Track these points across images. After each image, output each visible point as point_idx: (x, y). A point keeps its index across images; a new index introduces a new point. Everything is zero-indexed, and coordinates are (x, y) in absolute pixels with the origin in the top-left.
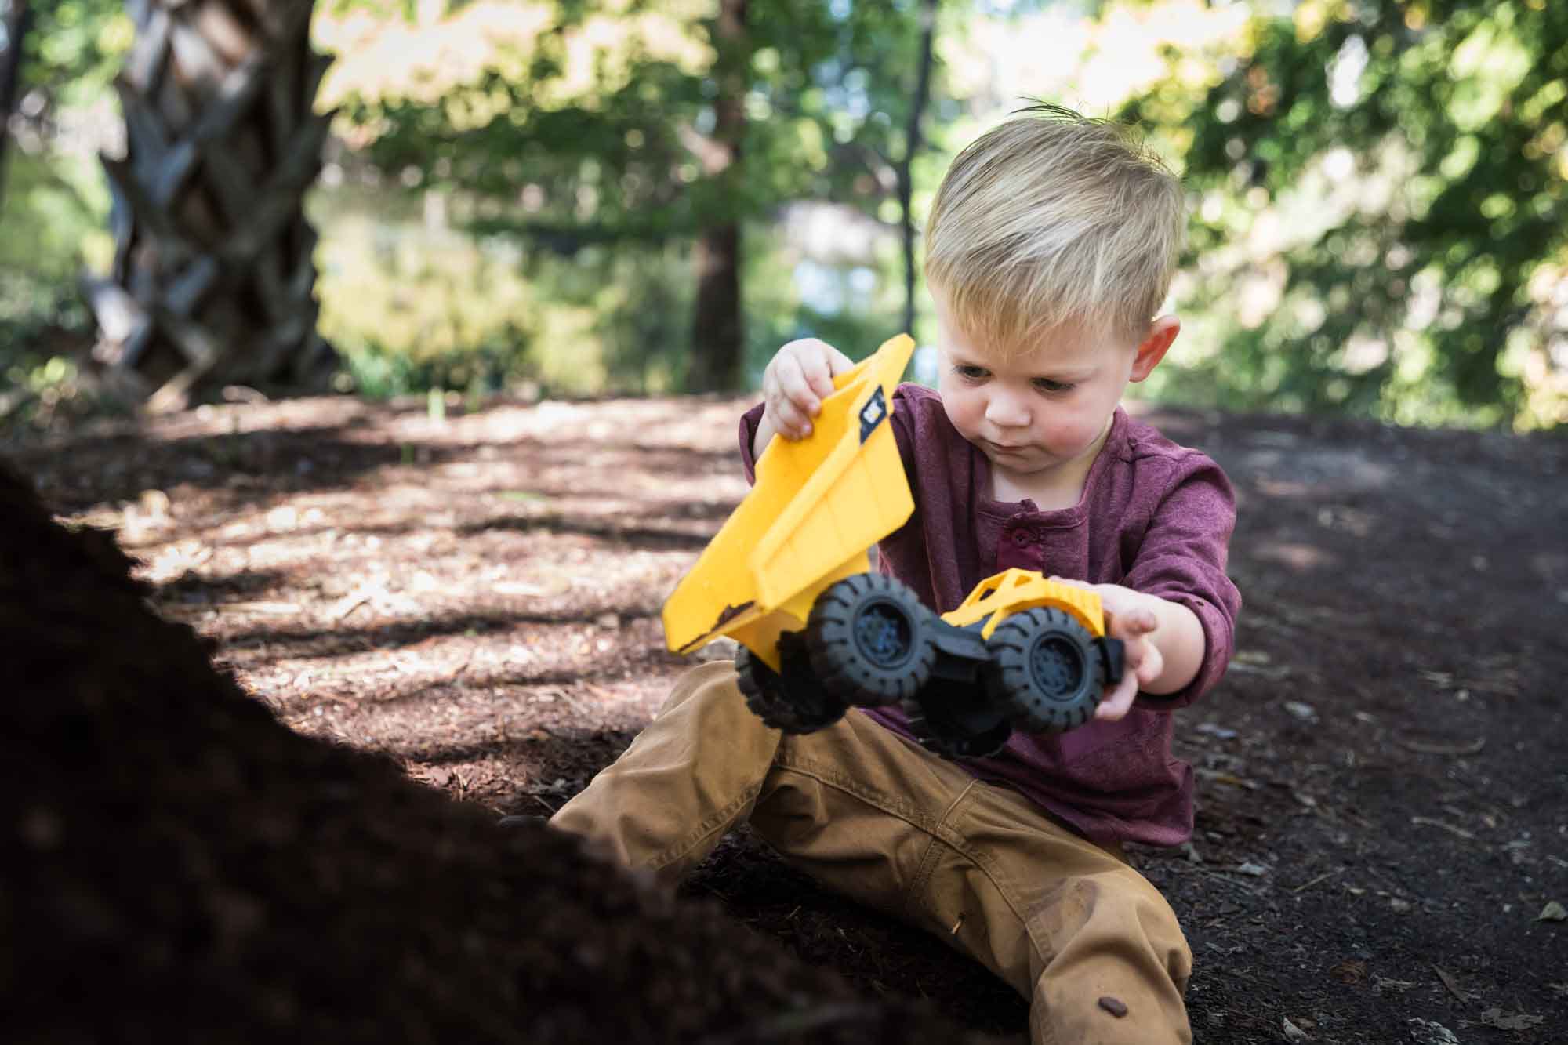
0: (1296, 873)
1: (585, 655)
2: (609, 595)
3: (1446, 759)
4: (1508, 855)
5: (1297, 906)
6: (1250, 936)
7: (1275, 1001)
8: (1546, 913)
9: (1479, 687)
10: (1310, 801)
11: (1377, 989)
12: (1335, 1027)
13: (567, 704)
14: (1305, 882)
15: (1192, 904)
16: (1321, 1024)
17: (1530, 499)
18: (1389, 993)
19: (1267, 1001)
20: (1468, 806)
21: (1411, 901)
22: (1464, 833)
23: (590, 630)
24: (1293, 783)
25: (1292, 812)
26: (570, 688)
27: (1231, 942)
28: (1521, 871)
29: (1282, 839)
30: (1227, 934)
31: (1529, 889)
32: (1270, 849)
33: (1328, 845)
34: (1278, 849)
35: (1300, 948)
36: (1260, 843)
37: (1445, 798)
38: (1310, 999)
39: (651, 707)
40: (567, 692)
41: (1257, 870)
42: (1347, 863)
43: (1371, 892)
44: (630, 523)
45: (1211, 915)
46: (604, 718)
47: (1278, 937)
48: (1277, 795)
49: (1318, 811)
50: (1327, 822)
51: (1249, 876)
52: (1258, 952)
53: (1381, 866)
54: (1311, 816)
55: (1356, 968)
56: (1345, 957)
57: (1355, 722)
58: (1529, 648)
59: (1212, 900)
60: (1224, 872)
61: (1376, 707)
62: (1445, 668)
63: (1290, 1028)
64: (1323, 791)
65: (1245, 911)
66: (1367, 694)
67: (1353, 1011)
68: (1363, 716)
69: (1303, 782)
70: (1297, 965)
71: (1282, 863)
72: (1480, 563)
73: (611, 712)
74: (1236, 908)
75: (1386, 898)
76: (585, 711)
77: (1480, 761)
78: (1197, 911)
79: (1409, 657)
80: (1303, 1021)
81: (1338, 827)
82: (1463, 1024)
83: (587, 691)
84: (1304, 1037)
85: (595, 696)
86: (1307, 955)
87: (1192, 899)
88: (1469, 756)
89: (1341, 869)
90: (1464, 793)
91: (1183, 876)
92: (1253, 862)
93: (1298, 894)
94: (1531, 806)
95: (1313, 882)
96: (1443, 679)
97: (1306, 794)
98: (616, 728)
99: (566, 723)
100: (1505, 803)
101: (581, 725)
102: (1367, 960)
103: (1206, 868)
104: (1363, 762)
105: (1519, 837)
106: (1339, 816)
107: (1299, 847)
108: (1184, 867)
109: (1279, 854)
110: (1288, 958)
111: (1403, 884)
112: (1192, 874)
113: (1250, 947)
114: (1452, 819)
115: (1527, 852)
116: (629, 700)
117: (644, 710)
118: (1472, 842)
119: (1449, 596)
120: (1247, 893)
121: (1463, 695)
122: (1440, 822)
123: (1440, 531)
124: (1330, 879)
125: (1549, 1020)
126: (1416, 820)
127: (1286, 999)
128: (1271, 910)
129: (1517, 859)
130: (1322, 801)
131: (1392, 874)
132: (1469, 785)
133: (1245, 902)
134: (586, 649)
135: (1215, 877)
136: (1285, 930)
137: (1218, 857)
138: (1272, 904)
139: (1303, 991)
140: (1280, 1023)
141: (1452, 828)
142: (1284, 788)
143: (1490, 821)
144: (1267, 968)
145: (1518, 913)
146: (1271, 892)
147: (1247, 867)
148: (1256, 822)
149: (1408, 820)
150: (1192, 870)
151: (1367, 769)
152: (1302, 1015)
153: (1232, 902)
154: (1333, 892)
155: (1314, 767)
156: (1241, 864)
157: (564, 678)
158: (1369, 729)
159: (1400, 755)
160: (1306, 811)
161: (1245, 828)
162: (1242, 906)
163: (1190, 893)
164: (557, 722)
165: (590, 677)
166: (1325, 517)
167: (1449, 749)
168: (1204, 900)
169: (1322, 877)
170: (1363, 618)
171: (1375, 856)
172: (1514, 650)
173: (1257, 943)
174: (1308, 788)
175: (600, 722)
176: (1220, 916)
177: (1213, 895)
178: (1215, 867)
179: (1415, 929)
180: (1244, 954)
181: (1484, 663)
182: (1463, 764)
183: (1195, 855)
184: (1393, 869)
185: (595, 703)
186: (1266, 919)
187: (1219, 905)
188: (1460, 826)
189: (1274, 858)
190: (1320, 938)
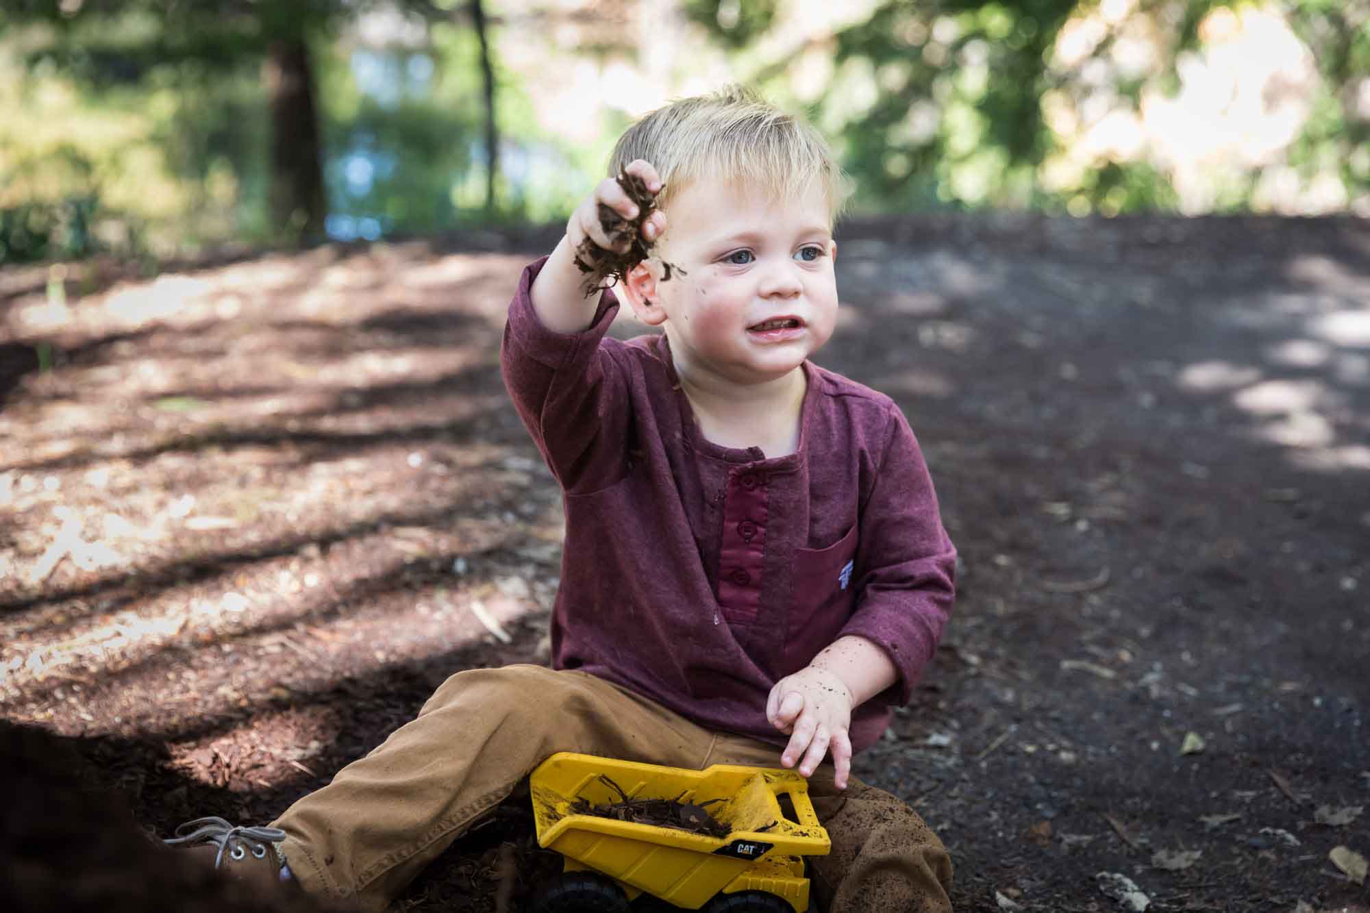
0: (976, 738)
1: (295, 594)
2: (300, 519)
3: (1079, 596)
4: (1146, 689)
5: (984, 772)
6: (952, 810)
7: (984, 874)
8: (1187, 747)
9: (1096, 513)
10: (974, 659)
11: (1064, 847)
12: (1038, 892)
13: (294, 653)
14: (987, 746)
15: (896, 785)
16: (1026, 891)
17: (1099, 292)
18: (1075, 849)
19: (978, 876)
20: (1107, 643)
21: (1076, 751)
22: (1108, 673)
23: (294, 565)
24: (956, 642)
25: (961, 674)
26: (291, 633)
27: (937, 820)
28: (1159, 705)
29: (958, 704)
30: (932, 813)
31: (1170, 723)
32: (951, 716)
33: (997, 704)
34: (957, 713)
35: (995, 816)
36: (939, 710)
37: (1086, 637)
38: (1012, 867)
39: (373, 644)
40: (290, 638)
41: (944, 740)
42: (1018, 720)
43: (1042, 748)
44: (293, 425)
45: (915, 794)
46: (333, 663)
47: (974, 807)
48: (945, 657)
49: (984, 670)
50: (992, 679)
51: (939, 747)
52: (960, 826)
53: (1045, 719)
54: (979, 675)
55: (1044, 829)
56: (1033, 818)
57: (996, 567)
58: (1126, 463)
59: (912, 778)
60: (917, 747)
61: (1011, 547)
62: (1063, 497)
63: (1002, 900)
64: (984, 646)
65: (941, 786)
66: (1002, 534)
67: (1049, 874)
68: (1002, 560)
69: (965, 638)
70: (994, 833)
71: (963, 729)
72: (1069, 371)
73: (338, 655)
74: (934, 783)
75: (1056, 752)
76: (313, 658)
77: (1108, 593)
78: (904, 792)
79: (1031, 490)
80: (1011, 891)
81: (1004, 685)
82: (1139, 869)
83: (309, 635)
84: (1015, 908)
85: (318, 639)
86: (1001, 822)
87: (896, 780)
88: (1097, 590)
89: (1013, 728)
90: (1099, 631)
91: (885, 757)
92: (940, 732)
93: (983, 759)
94: (1157, 636)
95: (994, 746)
96: (1061, 510)
97: (972, 652)
98: (347, 674)
99: (299, 675)
100: (1133, 635)
101: (314, 674)
102: (1052, 820)
103: (901, 745)
104: (1012, 609)
105: (1151, 670)
106: (1002, 670)
107: (974, 711)
108: (883, 747)
109: (959, 719)
110: (986, 828)
111: (1065, 734)
112: (889, 755)
113: (954, 823)
114: (1095, 659)
115: (1161, 683)
116: (352, 640)
117: (368, 649)
118: (1115, 682)
119: (1048, 413)
120: (940, 766)
121: (1082, 526)
122: (1084, 664)
123: (1030, 340)
124: (1007, 740)
125: (1206, 853)
126: (1066, 664)
127: (993, 870)
128: (964, 781)
129: (1155, 692)
130: (986, 657)
131: (1055, 725)
132: (1101, 620)
133: (941, 776)
134: (296, 586)
135: (911, 754)
136: (980, 799)
137: (908, 733)
138: (965, 776)
139: (1005, 859)
140: (993, 896)
141: (1095, 669)
142: (950, 649)
143: (1126, 656)
144: (971, 841)
145: (1164, 749)
146: (960, 762)
147: (935, 739)
148: (933, 689)
149: (1057, 666)
150: (889, 750)
151: (1015, 617)
152: (1009, 885)
153: (929, 778)
154: (1012, 754)
155: (972, 622)
156: (927, 736)
157: (283, 624)
158: (1009, 572)
159: (1040, 597)
160: (973, 671)
161: (927, 697)
162: (940, 781)
163: (892, 774)
164: (290, 675)
165: (307, 618)
166: (927, 335)
167: (1078, 586)
168: (905, 779)
169: (1000, 740)
170: (981, 451)
171: (1038, 709)
172: (1114, 467)
173: (959, 816)
174: (970, 645)
175: (329, 668)
176: (922, 794)
177: (913, 774)
178: (910, 743)
179: (1084, 780)
180: (950, 830)
181: (1093, 486)
182: (1095, 600)
183: (890, 734)
184: (1056, 720)
185: (320, 648)
186: (961, 790)
187: (919, 783)
188: (1102, 665)
189: (955, 724)
190: (1007, 803)
